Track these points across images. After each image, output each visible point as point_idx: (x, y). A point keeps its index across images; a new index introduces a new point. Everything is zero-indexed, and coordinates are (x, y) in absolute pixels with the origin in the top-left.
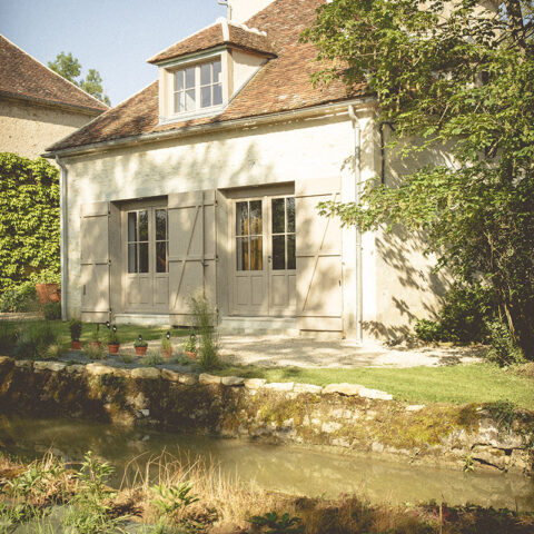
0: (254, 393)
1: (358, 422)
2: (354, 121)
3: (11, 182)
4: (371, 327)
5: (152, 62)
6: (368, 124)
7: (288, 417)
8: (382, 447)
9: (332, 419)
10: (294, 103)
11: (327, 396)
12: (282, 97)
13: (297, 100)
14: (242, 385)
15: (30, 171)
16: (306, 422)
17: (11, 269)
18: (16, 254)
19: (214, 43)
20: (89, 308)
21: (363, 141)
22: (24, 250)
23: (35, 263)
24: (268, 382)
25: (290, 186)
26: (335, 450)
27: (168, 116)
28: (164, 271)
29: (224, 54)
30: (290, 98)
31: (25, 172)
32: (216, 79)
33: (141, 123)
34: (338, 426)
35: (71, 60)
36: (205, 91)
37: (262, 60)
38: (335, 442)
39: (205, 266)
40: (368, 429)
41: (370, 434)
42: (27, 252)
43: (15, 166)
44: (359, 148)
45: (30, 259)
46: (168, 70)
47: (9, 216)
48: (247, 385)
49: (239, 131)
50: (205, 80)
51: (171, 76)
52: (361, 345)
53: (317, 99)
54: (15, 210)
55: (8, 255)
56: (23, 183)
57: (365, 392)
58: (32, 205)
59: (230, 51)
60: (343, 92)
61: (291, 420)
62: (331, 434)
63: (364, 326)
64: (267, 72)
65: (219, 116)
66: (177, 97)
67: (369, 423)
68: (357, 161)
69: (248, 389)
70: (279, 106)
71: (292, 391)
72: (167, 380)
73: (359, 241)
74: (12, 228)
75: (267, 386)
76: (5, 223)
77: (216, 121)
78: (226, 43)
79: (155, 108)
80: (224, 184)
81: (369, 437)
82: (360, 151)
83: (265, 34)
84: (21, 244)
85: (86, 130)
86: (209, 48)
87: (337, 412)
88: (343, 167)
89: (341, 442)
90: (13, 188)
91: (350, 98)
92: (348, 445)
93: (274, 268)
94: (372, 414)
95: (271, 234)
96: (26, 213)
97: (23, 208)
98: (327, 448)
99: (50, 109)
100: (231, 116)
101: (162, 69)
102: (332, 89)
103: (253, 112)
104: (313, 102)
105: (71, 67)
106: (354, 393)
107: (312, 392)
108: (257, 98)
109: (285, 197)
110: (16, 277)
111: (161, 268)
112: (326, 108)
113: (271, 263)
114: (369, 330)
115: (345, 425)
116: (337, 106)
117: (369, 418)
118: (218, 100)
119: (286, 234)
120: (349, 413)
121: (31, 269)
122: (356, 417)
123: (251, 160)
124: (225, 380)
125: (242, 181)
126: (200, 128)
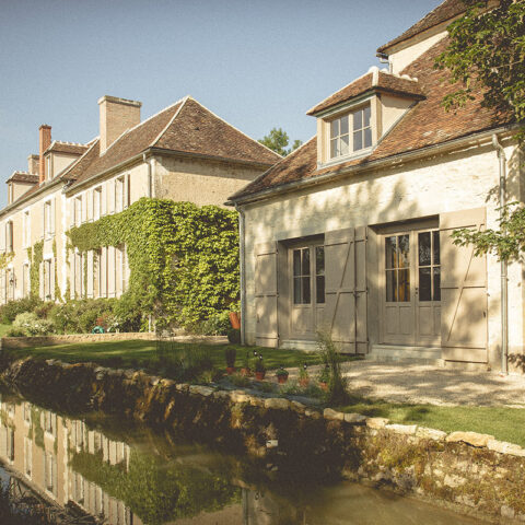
0: (375, 433)
1: (486, 478)
2: (499, 151)
3: (214, 229)
4: (518, 360)
5: (311, 114)
6: (515, 152)
7: (409, 465)
8: (513, 512)
9: (456, 472)
10: (438, 137)
11: (452, 445)
12: (427, 134)
13: (441, 134)
14: (363, 424)
15: (229, 219)
16: (428, 471)
17: (214, 300)
18: (218, 288)
19: (364, 89)
20: (263, 335)
21: (508, 170)
22: (225, 284)
23: (233, 295)
24: (390, 423)
25: (434, 219)
26: (458, 508)
27: (325, 161)
28: (323, 301)
29: (373, 99)
30: (435, 134)
31: (225, 221)
32: (367, 123)
33: (303, 170)
34: (463, 481)
35: (281, 134)
36: (357, 136)
37: (411, 103)
38: (459, 499)
39: (356, 298)
40: (497, 489)
41: (499, 495)
42: (227, 285)
43: (217, 216)
44: (504, 178)
45: (229, 292)
46: (326, 120)
47: (213, 257)
48: (369, 424)
49: (387, 170)
50: (357, 125)
51: (328, 125)
52: (505, 379)
53: (460, 132)
54: (217, 252)
55: (212, 289)
56: (224, 229)
57: (494, 445)
58: (231, 248)
59: (379, 96)
60: (487, 122)
61: (412, 467)
62: (453, 490)
63: (511, 358)
64: (415, 113)
65: (368, 157)
66: (334, 144)
67: (499, 482)
68: (502, 191)
69: (369, 429)
70: (423, 142)
71: (414, 435)
72: (294, 412)
73: (504, 272)
74: (215, 266)
75: (388, 427)
76: (209, 262)
77: (365, 162)
78: (374, 88)
79: (314, 157)
80: (374, 221)
81: (498, 499)
82: (505, 181)
83: (416, 79)
84: (222, 280)
85: (260, 180)
86: (359, 95)
87: (461, 465)
88: (488, 198)
89: (465, 499)
90: (215, 234)
91: (494, 126)
92: (472, 504)
93: (421, 299)
94: (501, 472)
95: (418, 267)
96: (226, 254)
97: (223, 250)
98: (450, 505)
99: (247, 169)
100: (379, 156)
101: (319, 120)
102: (476, 121)
103: (399, 150)
104: (457, 135)
105: (280, 139)
106: (481, 444)
107: (436, 438)
108: (404, 137)
109: (431, 230)
110: (218, 307)
111: (321, 299)
112: (471, 140)
113: (418, 295)
114: (516, 364)
115: (470, 481)
116: (481, 137)
117: (499, 476)
118: (368, 143)
119: (432, 266)
120: (475, 468)
121: (230, 300)
122: (483, 472)
123: (398, 197)
124: (349, 418)
125: (391, 218)
126: (351, 170)
